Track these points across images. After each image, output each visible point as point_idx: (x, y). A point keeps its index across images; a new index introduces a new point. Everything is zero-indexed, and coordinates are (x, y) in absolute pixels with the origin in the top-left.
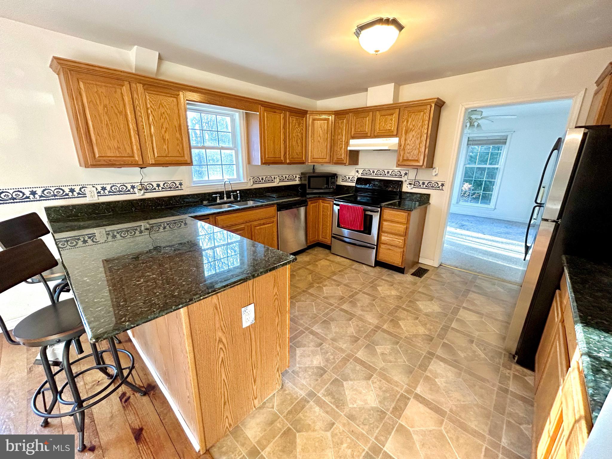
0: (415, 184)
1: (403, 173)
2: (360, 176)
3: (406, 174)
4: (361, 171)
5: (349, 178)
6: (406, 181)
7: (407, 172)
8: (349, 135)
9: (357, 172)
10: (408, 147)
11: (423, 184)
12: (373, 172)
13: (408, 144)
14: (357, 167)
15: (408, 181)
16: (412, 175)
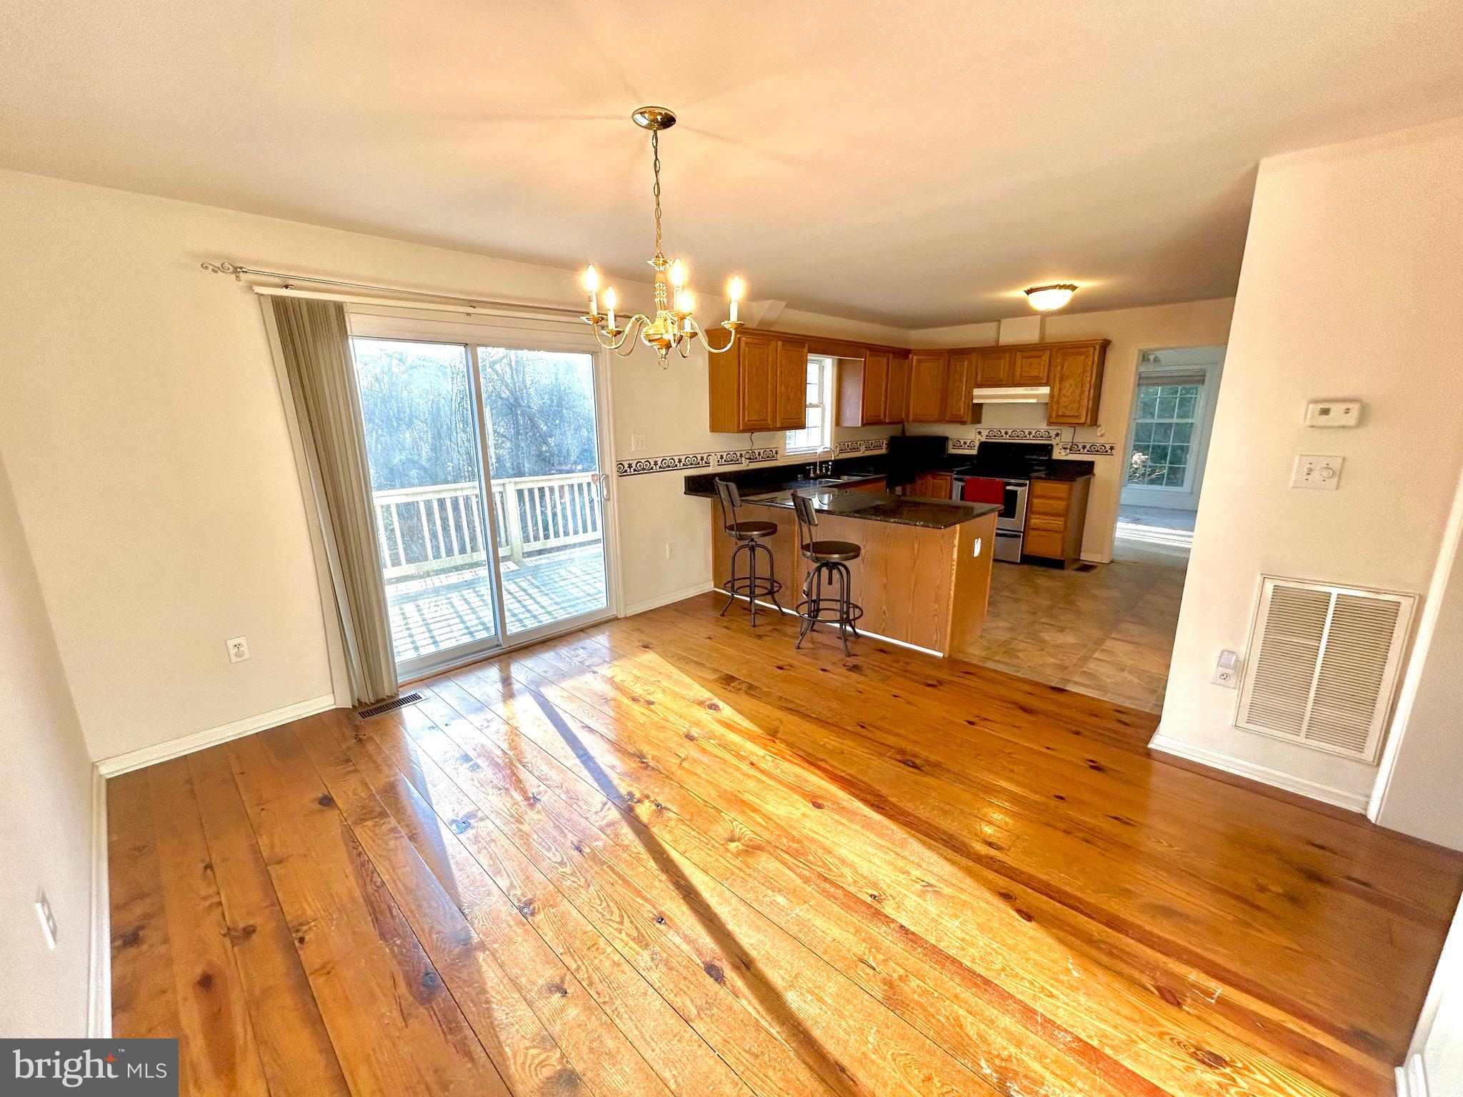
0: (1073, 448)
1: (1053, 433)
2: (983, 439)
3: (1057, 435)
4: (985, 433)
5: (965, 443)
6: (1058, 444)
7: (1059, 432)
8: (973, 382)
9: (980, 433)
10: (1064, 399)
11: (1084, 447)
12: (1006, 433)
13: (1064, 395)
14: (979, 426)
15: (1061, 445)
16: (1067, 435)
